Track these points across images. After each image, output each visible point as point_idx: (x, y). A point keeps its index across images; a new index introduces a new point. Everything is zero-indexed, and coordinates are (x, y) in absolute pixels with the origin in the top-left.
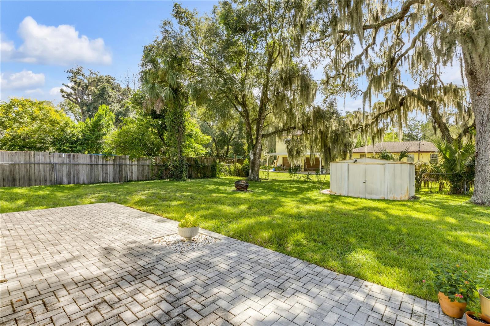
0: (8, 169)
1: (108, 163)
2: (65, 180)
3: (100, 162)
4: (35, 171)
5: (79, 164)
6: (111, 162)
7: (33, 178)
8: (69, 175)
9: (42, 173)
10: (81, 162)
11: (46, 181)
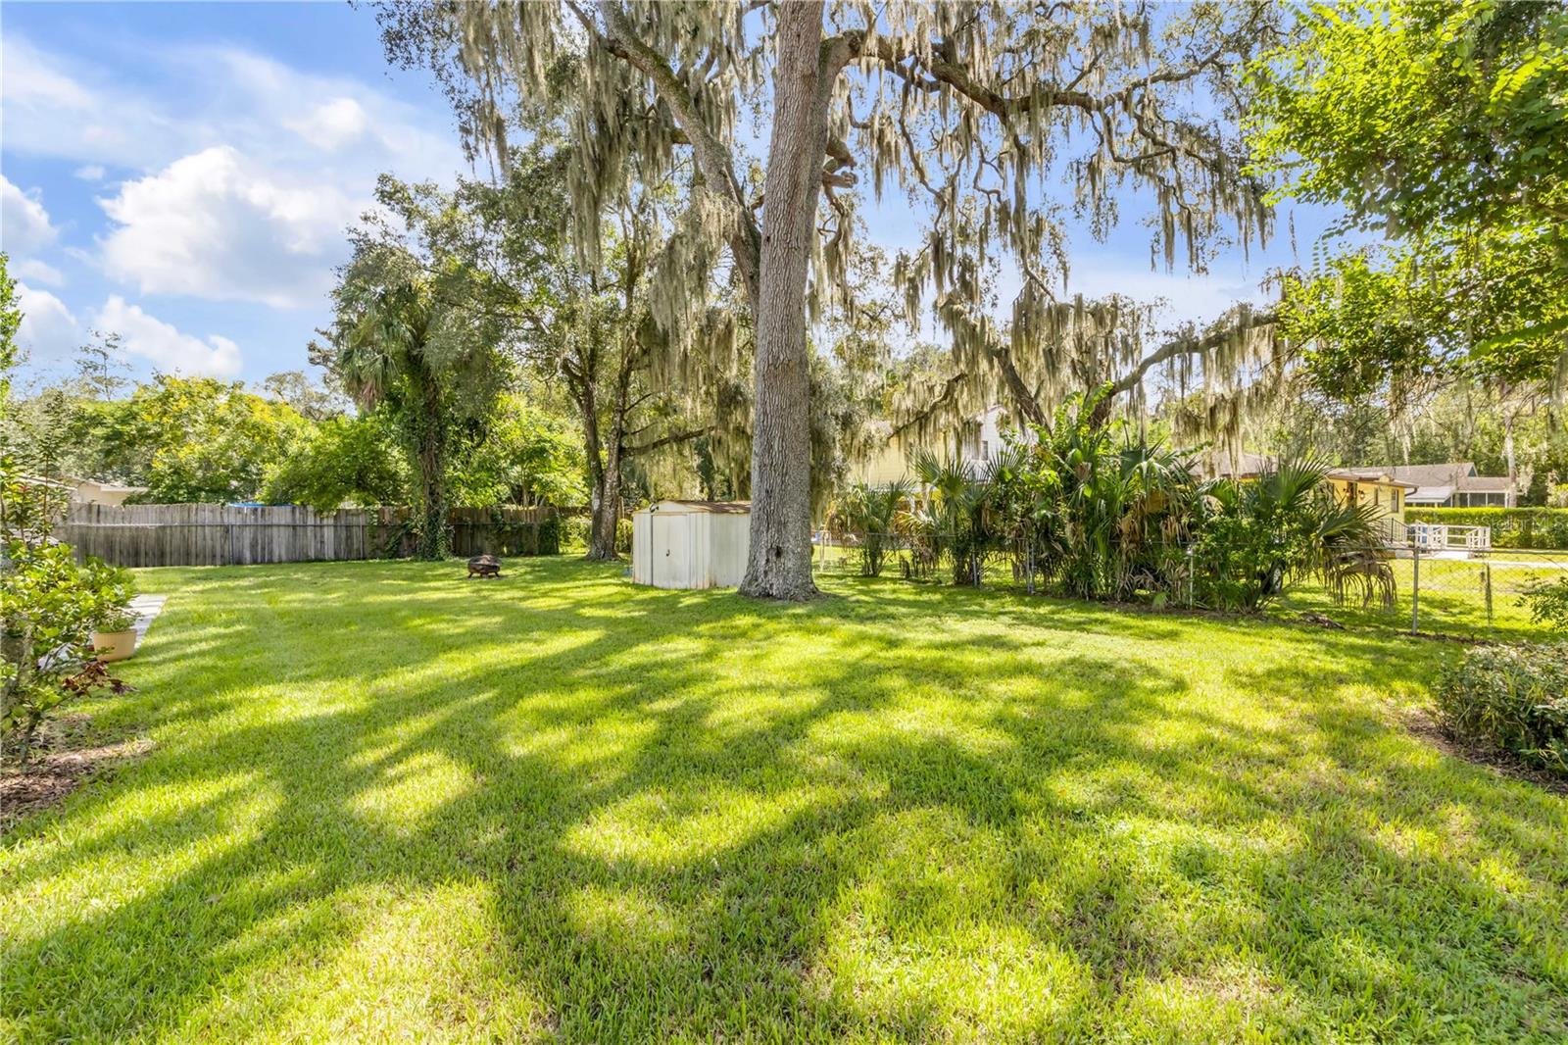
0: (153, 534)
1: (325, 522)
2: (247, 555)
3: (311, 520)
4: (197, 539)
5: (271, 526)
6: (331, 521)
7: (193, 550)
8: (253, 546)
9: (209, 542)
10: (275, 521)
11: (214, 556)
